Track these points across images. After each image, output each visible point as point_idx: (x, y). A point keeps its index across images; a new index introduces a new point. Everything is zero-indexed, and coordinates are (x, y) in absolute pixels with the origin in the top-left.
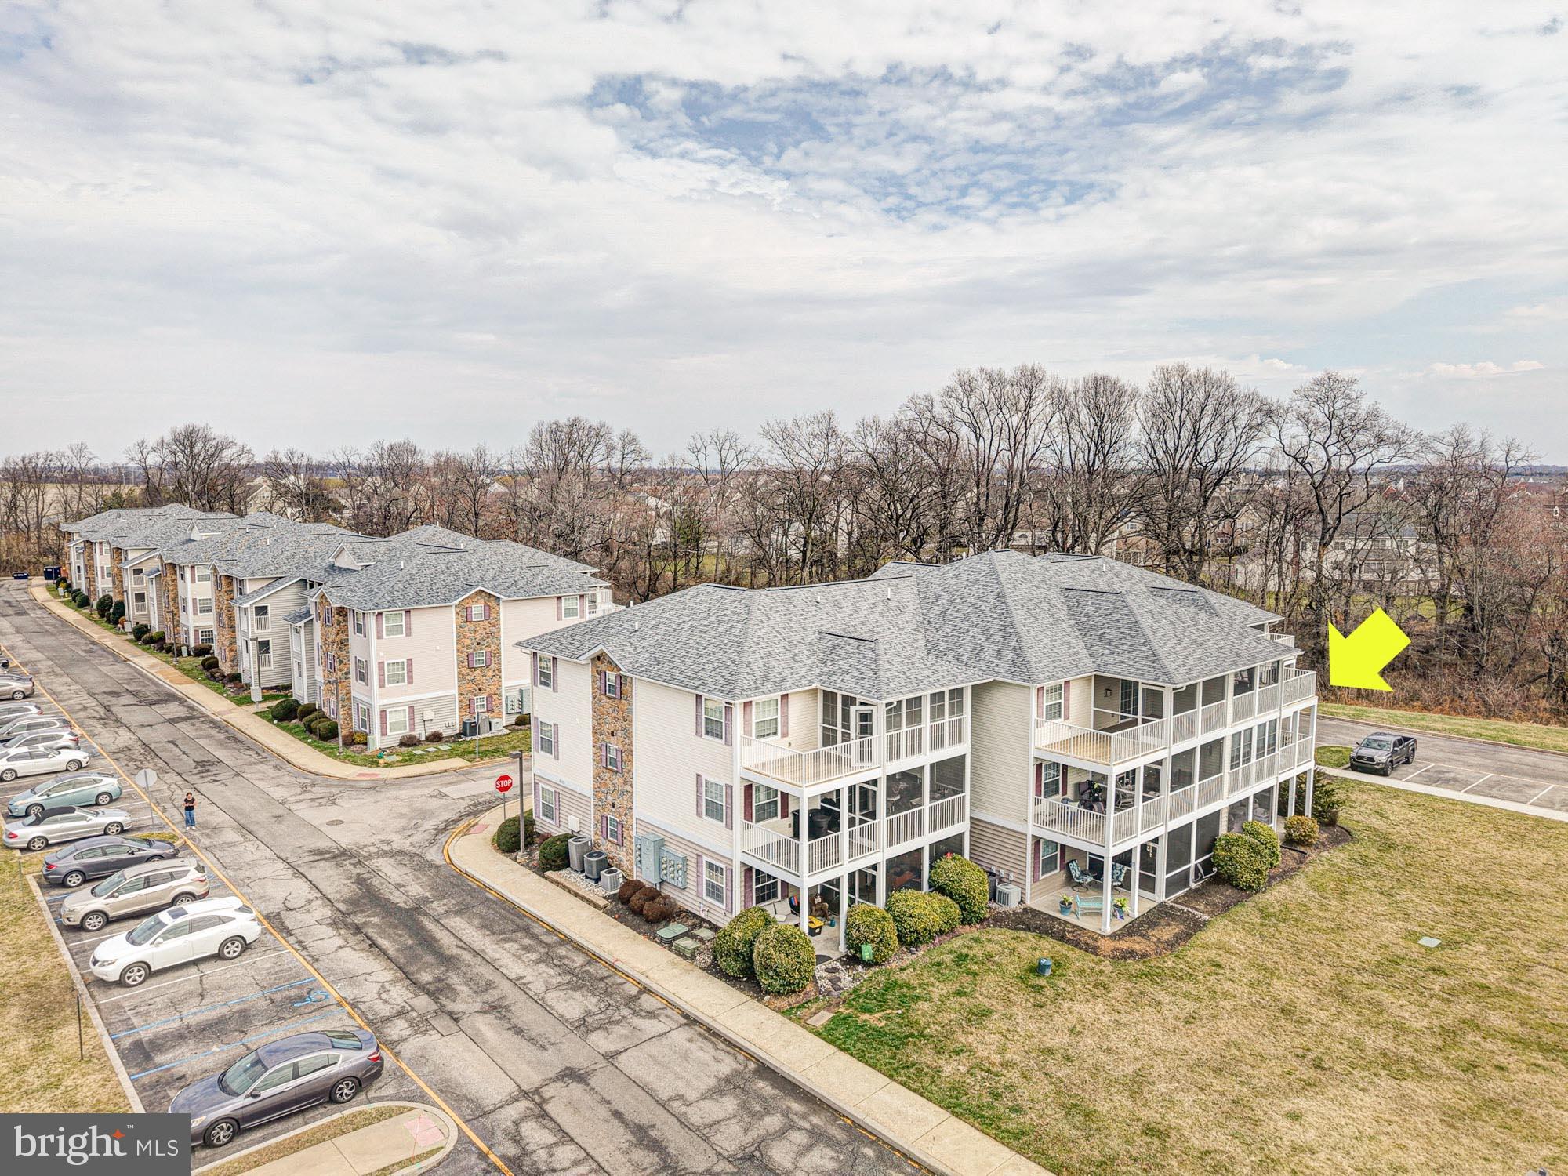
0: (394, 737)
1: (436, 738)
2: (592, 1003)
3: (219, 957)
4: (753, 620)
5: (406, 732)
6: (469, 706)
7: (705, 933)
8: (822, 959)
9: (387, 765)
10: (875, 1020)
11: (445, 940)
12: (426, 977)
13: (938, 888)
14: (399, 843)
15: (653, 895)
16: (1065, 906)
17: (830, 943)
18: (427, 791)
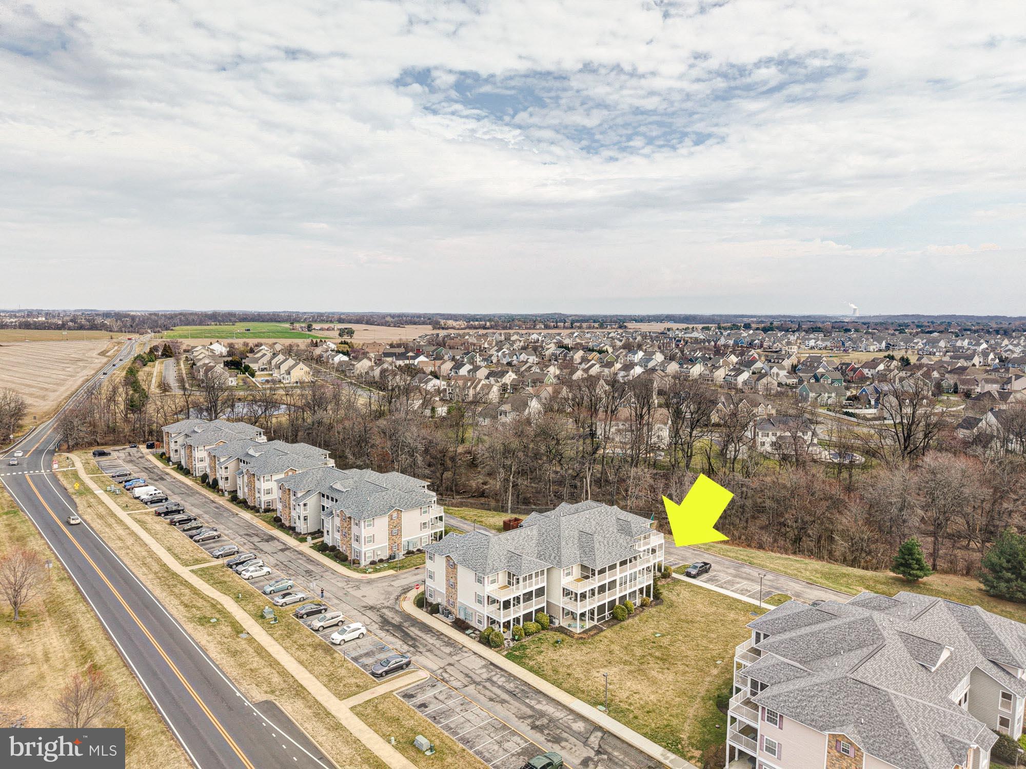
0: (369, 561)
1: (381, 561)
2: (452, 649)
3: (358, 638)
4: (490, 548)
5: (372, 559)
6: (391, 549)
7: (477, 632)
8: (506, 639)
9: (370, 573)
10: (517, 653)
11: (411, 634)
12: (410, 643)
13: (536, 621)
14: (387, 604)
15: (463, 622)
16: (569, 625)
17: (508, 635)
18: (387, 584)
